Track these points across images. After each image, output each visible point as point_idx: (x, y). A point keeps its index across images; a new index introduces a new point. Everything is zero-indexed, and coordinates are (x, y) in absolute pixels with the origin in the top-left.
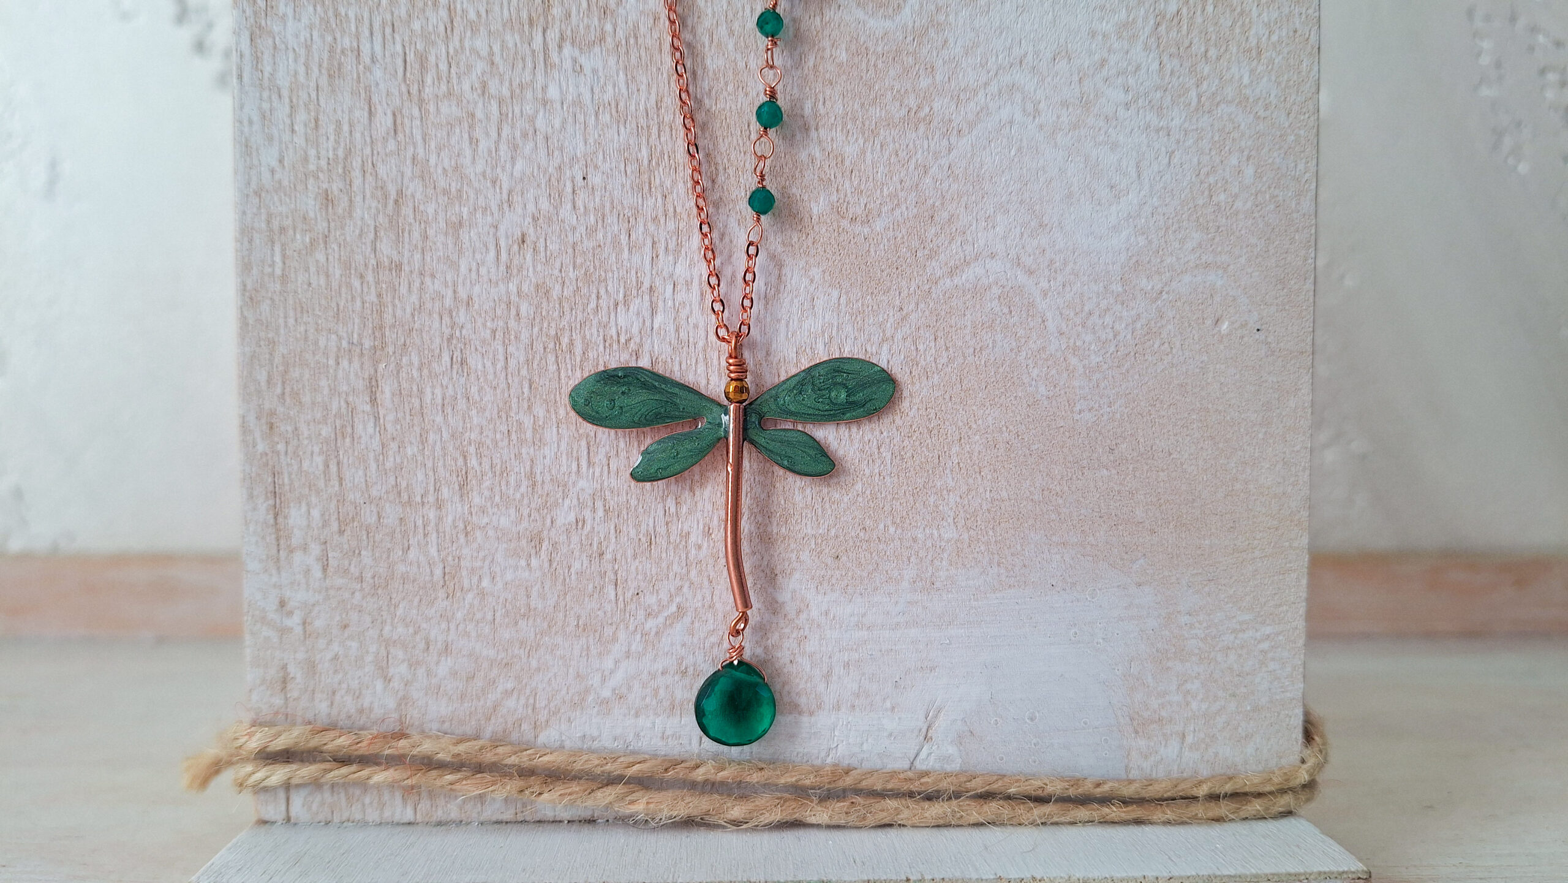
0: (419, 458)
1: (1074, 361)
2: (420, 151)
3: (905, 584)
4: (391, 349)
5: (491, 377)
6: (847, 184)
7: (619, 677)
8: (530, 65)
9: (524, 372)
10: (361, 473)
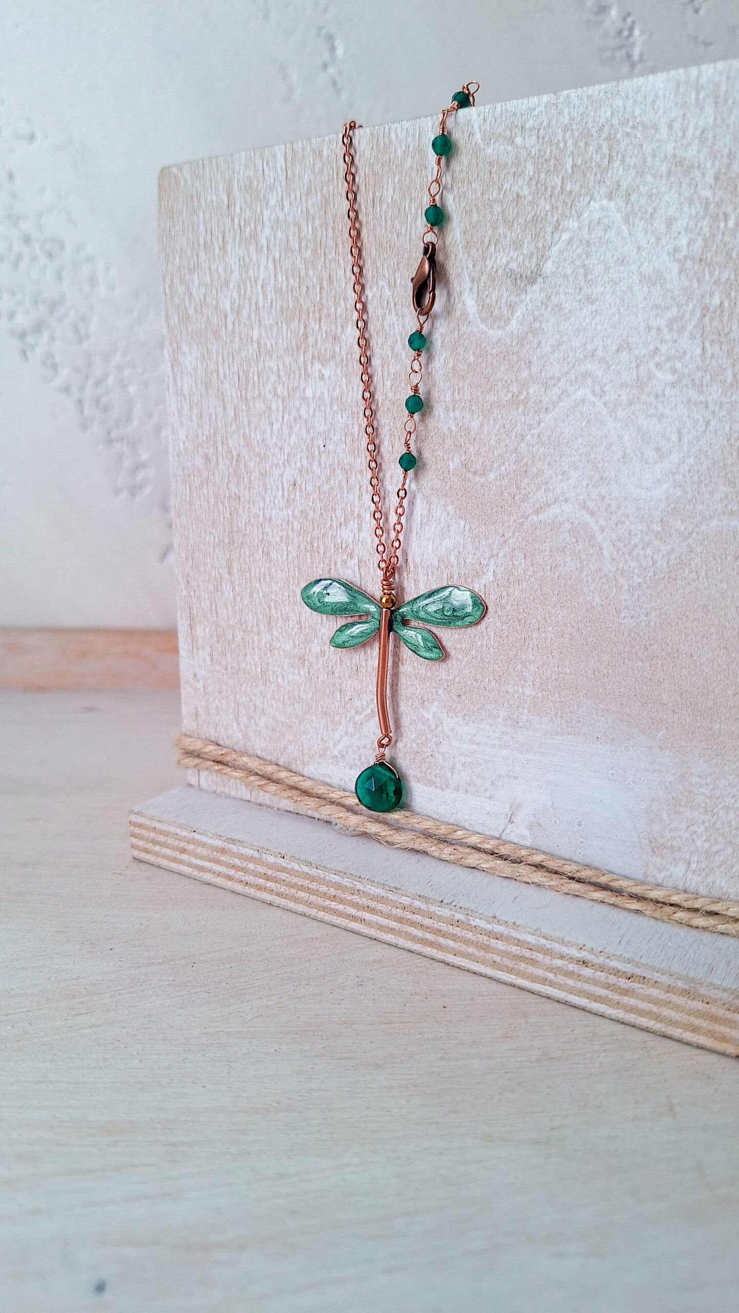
0: (250, 606)
1: (621, 580)
2: (247, 430)
3: (500, 720)
4: (236, 545)
5: (280, 564)
6: (471, 449)
7: (341, 746)
8: (297, 376)
9: (296, 562)
10: (225, 611)
